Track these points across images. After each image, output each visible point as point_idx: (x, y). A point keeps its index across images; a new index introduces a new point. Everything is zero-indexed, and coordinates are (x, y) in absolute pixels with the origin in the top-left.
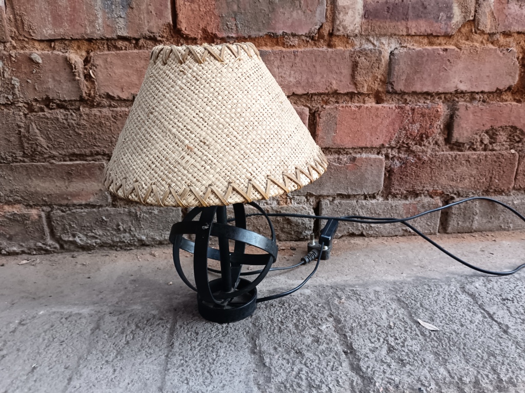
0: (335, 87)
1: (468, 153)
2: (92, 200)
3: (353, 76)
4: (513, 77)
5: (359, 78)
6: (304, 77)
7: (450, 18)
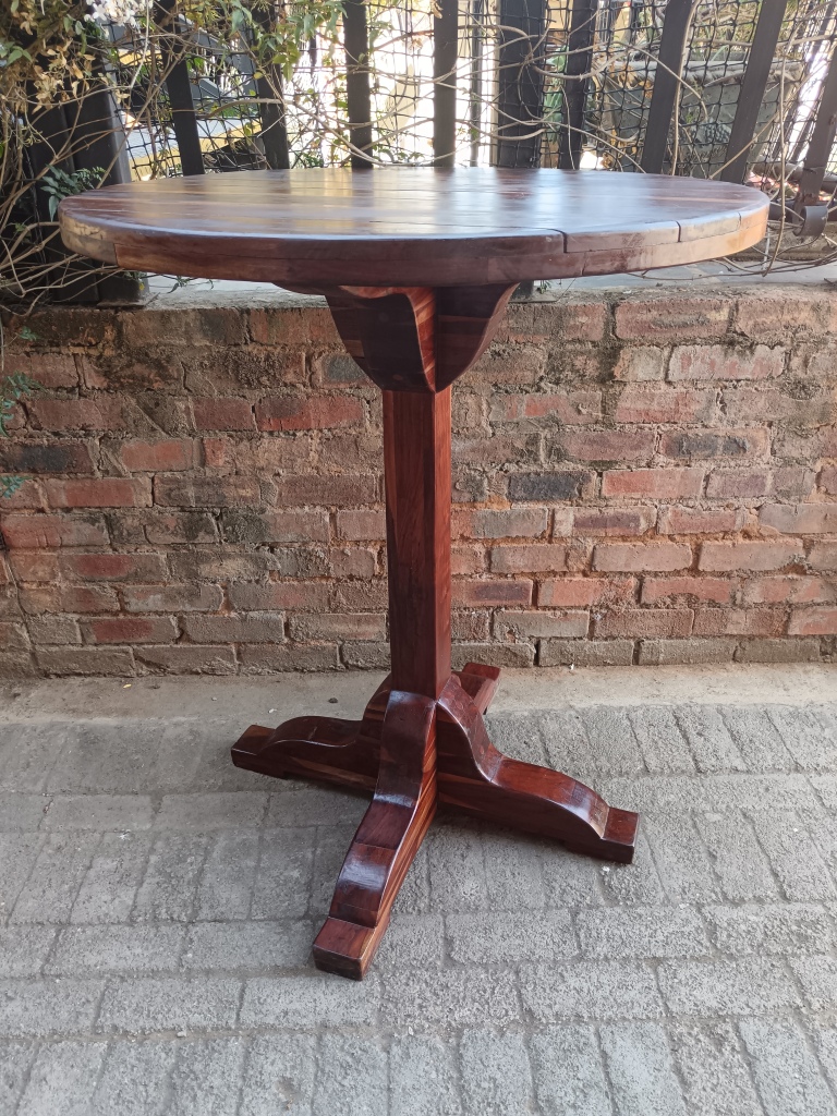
0: (552, 568)
1: (653, 610)
2: (373, 638)
3: (566, 562)
4: (687, 563)
5: (570, 563)
6: (530, 562)
7: (638, 526)
